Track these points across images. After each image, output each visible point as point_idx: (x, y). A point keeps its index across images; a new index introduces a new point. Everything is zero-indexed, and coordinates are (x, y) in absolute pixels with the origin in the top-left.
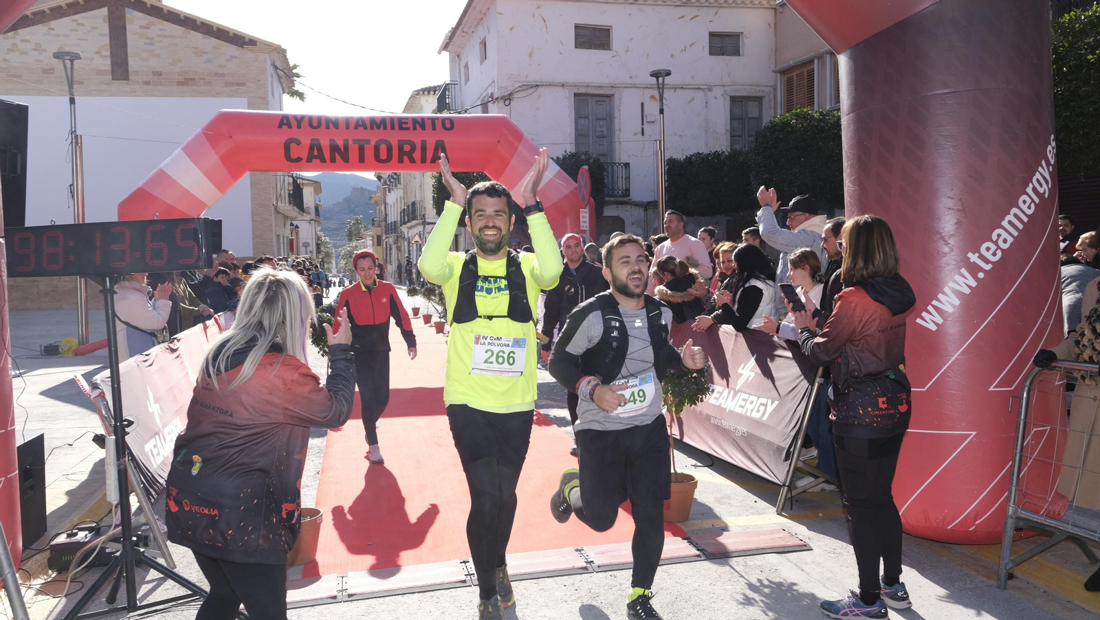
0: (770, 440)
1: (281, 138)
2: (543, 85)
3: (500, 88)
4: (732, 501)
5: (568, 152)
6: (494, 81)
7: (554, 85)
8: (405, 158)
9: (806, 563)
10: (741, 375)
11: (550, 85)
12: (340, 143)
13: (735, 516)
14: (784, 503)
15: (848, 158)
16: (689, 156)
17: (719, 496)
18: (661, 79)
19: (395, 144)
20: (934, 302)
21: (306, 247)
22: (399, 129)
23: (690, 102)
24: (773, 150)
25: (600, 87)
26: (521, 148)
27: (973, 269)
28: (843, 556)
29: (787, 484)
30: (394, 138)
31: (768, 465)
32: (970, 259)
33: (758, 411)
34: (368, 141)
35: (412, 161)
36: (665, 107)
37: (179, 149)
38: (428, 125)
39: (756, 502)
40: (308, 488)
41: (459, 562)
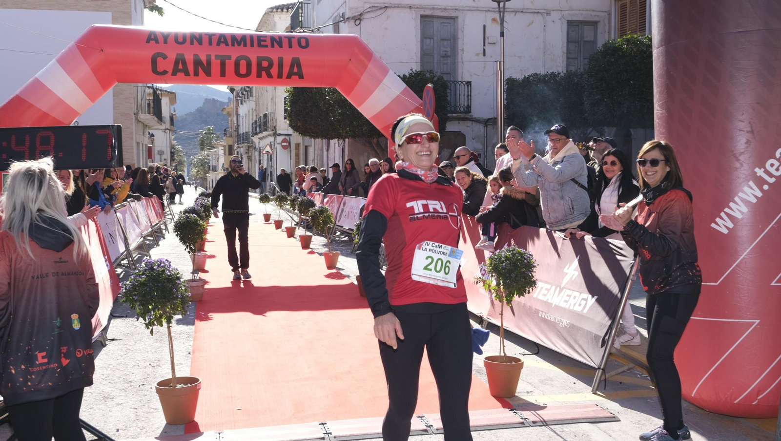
0: (589, 330)
1: (148, 53)
2: (391, 7)
3: (351, 9)
4: (553, 383)
5: (414, 70)
6: (345, 2)
7: (402, 7)
8: (264, 73)
9: (614, 431)
10: (567, 274)
11: (398, 7)
12: (203, 58)
13: (556, 394)
14: (599, 383)
15: (657, 85)
16: (527, 76)
17: (543, 378)
18: (502, 4)
19: (254, 59)
20: (727, 210)
21: (161, 155)
22: (258, 47)
23: (529, 25)
24: (605, 73)
25: (445, 9)
26: (370, 66)
27: (760, 182)
28: (646, 426)
29: (602, 367)
30: (253, 55)
31: (587, 351)
32: (756, 173)
33: (580, 305)
34: (229, 57)
35: (270, 76)
36: (505, 30)
37: (54, 60)
38: (285, 43)
39: (575, 383)
40: (182, 366)
41: (317, 423)
